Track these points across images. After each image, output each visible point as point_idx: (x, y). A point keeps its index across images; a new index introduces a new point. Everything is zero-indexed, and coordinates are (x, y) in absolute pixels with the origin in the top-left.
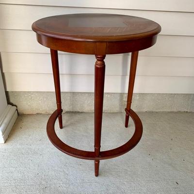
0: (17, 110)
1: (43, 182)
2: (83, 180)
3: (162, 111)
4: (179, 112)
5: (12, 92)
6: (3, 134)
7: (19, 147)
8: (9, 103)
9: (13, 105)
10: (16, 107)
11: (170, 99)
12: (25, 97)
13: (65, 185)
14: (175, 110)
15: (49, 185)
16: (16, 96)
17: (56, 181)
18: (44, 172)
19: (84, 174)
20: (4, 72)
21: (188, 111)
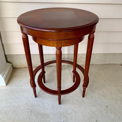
0: (12, 65)
1: (30, 108)
2: (53, 106)
3: (99, 64)
4: (110, 64)
5: (9, 55)
8: (7, 62)
9: (9, 63)
10: (11, 64)
11: (104, 56)
12: (16, 57)
13: (42, 109)
14: (107, 63)
15: (33, 110)
16: (11, 57)
17: (37, 107)
18: (30, 102)
19: (53, 102)
20: (3, 43)
21: (115, 63)
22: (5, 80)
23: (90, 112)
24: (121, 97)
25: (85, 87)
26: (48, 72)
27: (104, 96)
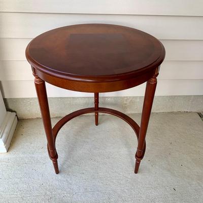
0: (16, 115)
1: (48, 193)
2: (86, 189)
4: (179, 113)
5: (11, 99)
6: (5, 144)
7: (21, 156)
8: (8, 110)
9: (12, 111)
10: (15, 113)
11: (170, 100)
12: (24, 102)
13: (69, 195)
14: (175, 110)
15: (53, 196)
16: (14, 102)
18: (47, 182)
19: (87, 183)
21: (188, 111)
22: (5, 142)
23: (148, 200)
24: (197, 173)
25: (139, 159)
26: (76, 127)
27: (169, 170)
